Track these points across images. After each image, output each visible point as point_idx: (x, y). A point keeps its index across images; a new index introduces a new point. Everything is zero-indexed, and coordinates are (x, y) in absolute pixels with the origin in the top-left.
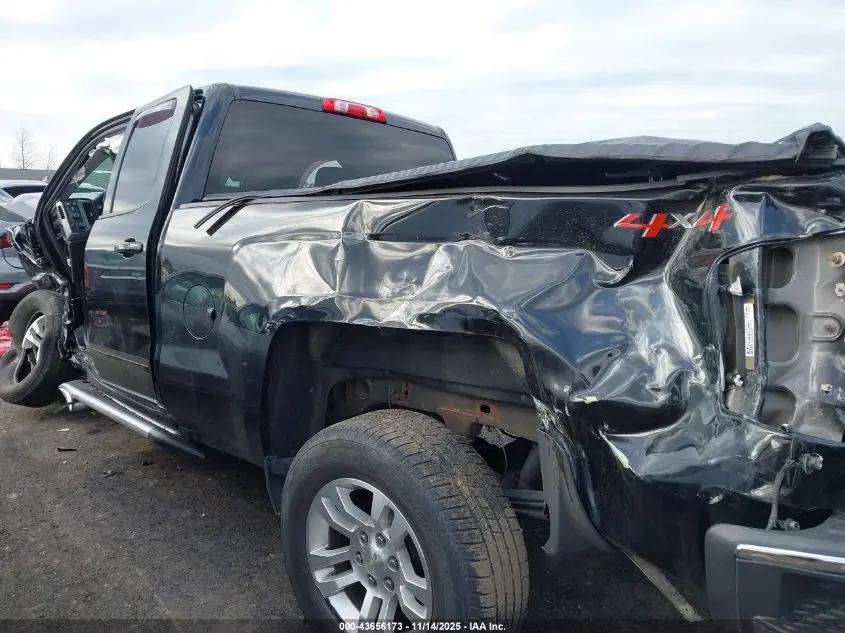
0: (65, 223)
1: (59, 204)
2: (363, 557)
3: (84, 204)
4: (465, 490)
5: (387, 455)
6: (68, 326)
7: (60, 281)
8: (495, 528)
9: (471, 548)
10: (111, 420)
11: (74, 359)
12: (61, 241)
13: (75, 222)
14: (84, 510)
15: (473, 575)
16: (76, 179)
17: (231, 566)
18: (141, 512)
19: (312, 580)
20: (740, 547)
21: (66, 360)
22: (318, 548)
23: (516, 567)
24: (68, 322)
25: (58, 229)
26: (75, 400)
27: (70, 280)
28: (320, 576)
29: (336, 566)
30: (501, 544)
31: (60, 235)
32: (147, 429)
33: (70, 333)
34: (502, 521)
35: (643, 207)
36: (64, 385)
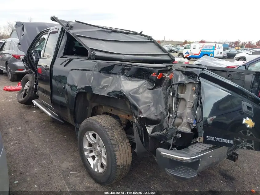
0: (34, 57)
1: (32, 52)
2: (95, 149)
3: (39, 52)
4: (116, 136)
5: (99, 126)
6: (35, 84)
7: (33, 72)
8: (122, 145)
9: (115, 149)
10: (43, 111)
11: (36, 93)
12: (33, 61)
13: (36, 57)
14: (37, 133)
15: (115, 155)
16: (37, 45)
17: (70, 149)
18: (50, 134)
19: (84, 154)
20: (162, 153)
21: (35, 93)
22: (86, 147)
23: (127, 154)
24: (35, 83)
25: (32, 59)
26: (36, 105)
27: (35, 72)
28: (86, 153)
29: (90, 151)
30: (123, 148)
31: (33, 60)
32: (50, 114)
33: (36, 86)
34: (125, 144)
35: (157, 71)
36: (33, 100)
